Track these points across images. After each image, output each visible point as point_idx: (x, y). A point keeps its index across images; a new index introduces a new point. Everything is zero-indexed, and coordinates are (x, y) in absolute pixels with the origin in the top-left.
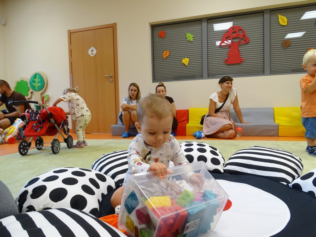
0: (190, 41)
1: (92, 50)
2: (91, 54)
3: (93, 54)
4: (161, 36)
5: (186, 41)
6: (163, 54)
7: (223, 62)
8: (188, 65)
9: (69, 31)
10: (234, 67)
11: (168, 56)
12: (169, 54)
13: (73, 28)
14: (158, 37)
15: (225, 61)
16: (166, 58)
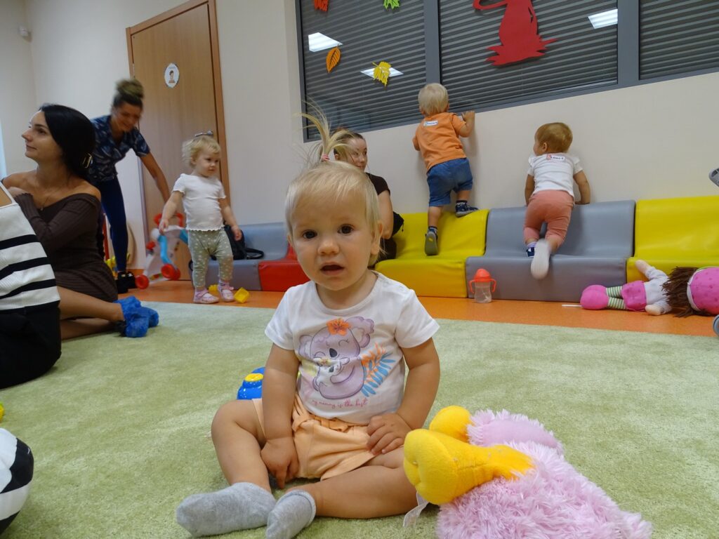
0: (393, 7)
1: (172, 72)
2: (170, 82)
3: (174, 82)
4: (318, 8)
5: (383, 11)
6: (325, 61)
7: (484, 60)
8: (388, 83)
9: (128, 30)
10: (520, 73)
11: (338, 63)
12: (341, 56)
13: (135, 21)
14: (313, 10)
15: (493, 55)
16: (334, 69)
